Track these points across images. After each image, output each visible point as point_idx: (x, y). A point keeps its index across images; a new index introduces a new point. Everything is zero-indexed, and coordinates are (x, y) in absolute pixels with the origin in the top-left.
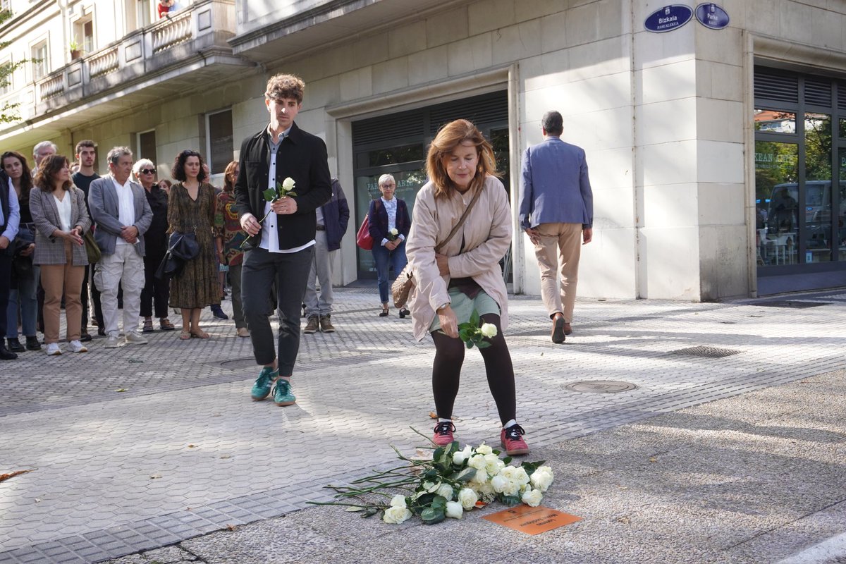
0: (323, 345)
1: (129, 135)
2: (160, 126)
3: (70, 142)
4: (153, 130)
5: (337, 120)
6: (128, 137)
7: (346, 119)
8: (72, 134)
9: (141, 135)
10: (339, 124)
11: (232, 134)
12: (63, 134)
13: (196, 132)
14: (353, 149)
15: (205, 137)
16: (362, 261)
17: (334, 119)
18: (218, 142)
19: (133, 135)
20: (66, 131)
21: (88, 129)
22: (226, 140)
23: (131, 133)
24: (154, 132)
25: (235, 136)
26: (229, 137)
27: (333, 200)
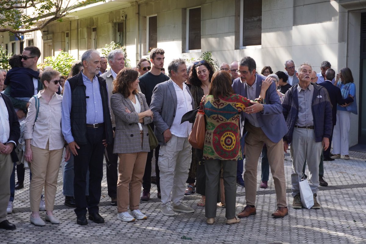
0: (349, 199)
1: (181, 10)
2: (205, 5)
3: (137, 12)
4: (200, 7)
5: (349, 12)
6: (180, 12)
7: (357, 11)
8: (139, 5)
9: (190, 10)
10: (350, 14)
11: (261, 15)
12: (132, 5)
13: (233, 12)
14: (361, 36)
15: (239, 16)
17: (347, 10)
18: (249, 20)
19: (184, 10)
20: (135, 3)
21: (151, 3)
22: (256, 19)
23: (183, 9)
24: (200, 8)
25: (263, 18)
26: (258, 17)
27: (321, 101)
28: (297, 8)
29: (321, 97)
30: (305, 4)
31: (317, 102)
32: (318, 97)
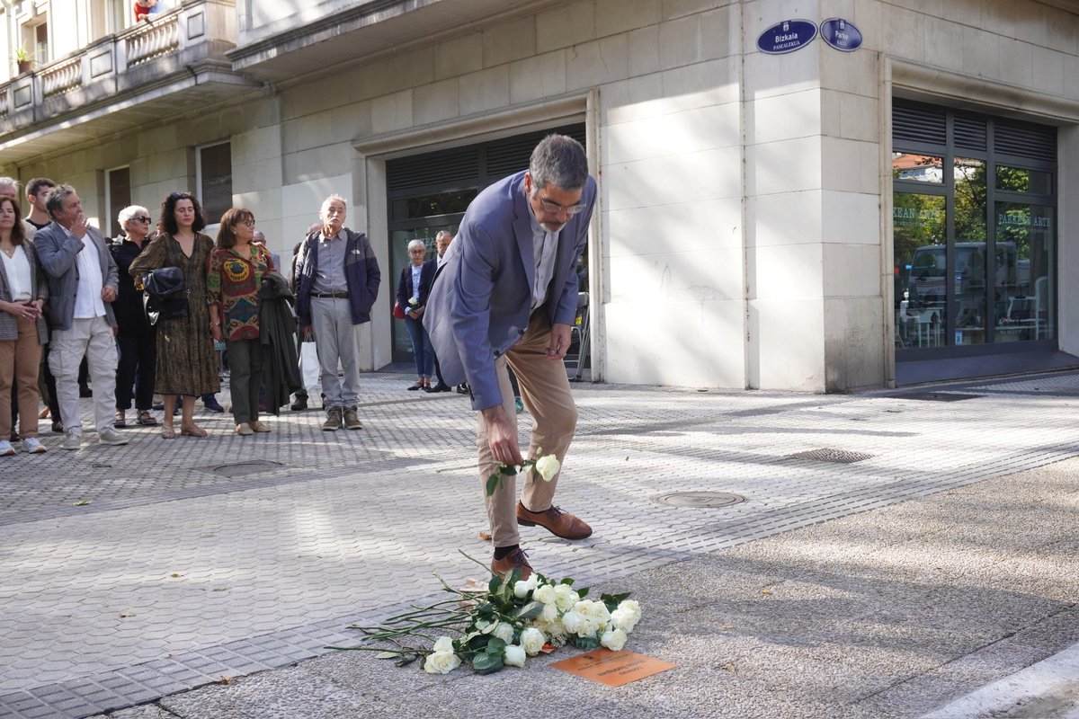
0: (348, 446)
1: (94, 173)
2: (137, 161)
4: (127, 166)
5: (367, 157)
6: (93, 176)
7: (379, 157)
8: (19, 169)
10: (370, 163)
11: (230, 173)
13: (183, 170)
14: (388, 195)
15: (195, 176)
16: (398, 339)
17: (363, 156)
18: (212, 183)
19: (101, 172)
20: (10, 166)
21: (41, 163)
22: (222, 180)
23: (97, 170)
24: (128, 169)
25: (234, 176)
26: (226, 177)
27: (359, 259)
28: (287, 157)
29: (358, 252)
30: (300, 149)
31: (351, 261)
32: (354, 252)
